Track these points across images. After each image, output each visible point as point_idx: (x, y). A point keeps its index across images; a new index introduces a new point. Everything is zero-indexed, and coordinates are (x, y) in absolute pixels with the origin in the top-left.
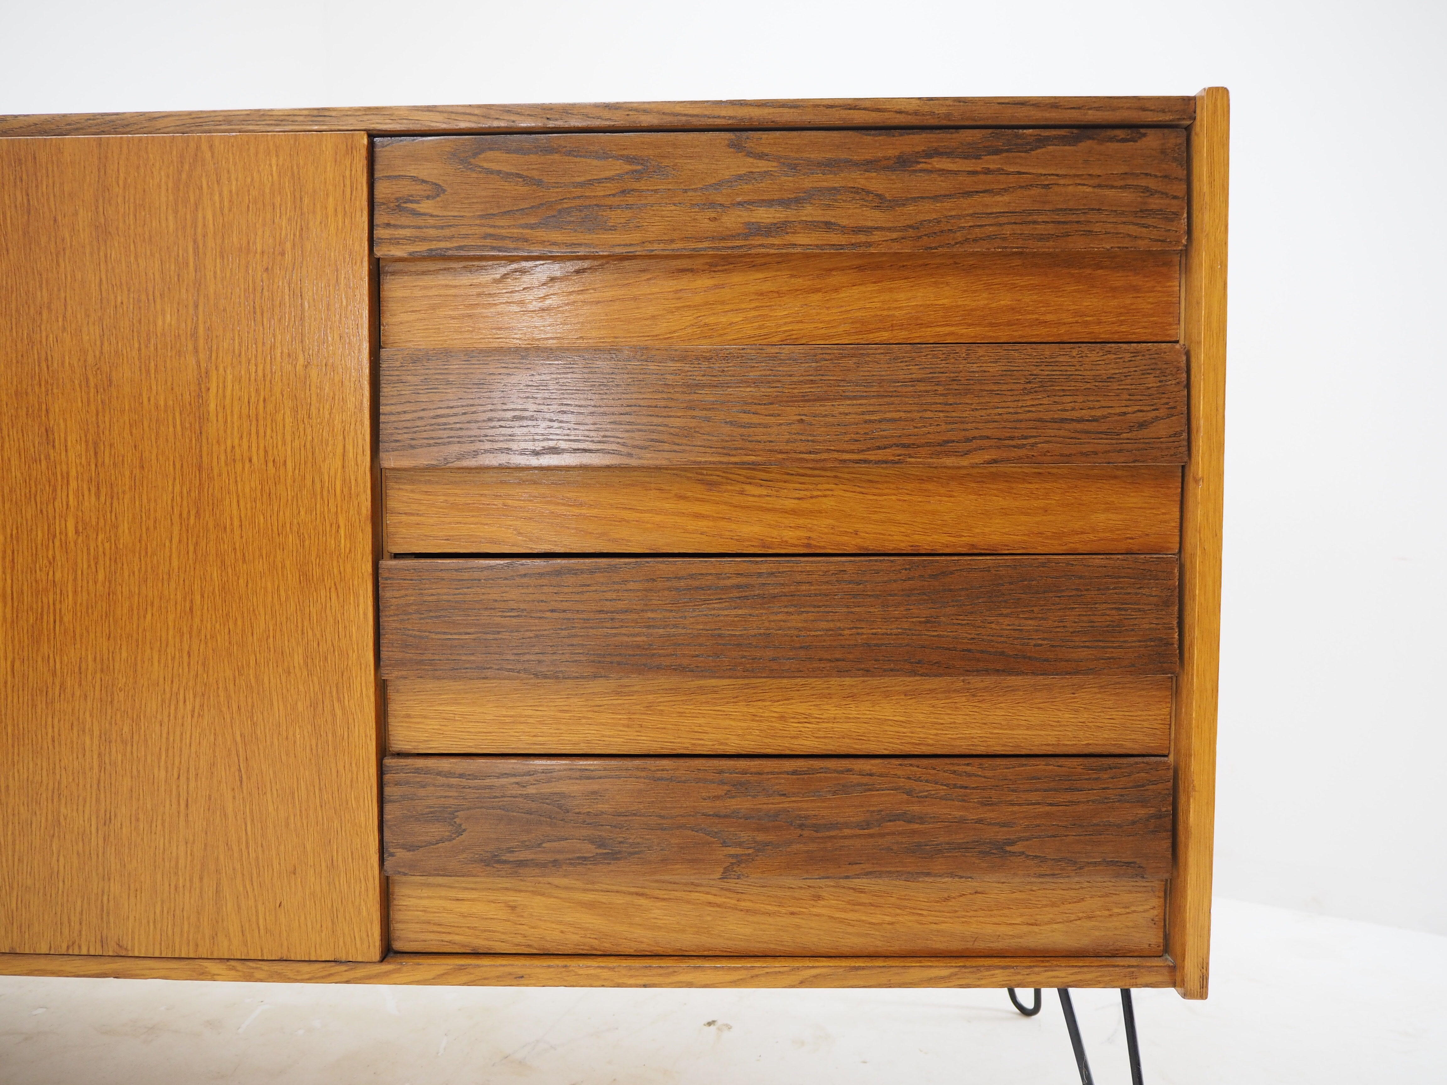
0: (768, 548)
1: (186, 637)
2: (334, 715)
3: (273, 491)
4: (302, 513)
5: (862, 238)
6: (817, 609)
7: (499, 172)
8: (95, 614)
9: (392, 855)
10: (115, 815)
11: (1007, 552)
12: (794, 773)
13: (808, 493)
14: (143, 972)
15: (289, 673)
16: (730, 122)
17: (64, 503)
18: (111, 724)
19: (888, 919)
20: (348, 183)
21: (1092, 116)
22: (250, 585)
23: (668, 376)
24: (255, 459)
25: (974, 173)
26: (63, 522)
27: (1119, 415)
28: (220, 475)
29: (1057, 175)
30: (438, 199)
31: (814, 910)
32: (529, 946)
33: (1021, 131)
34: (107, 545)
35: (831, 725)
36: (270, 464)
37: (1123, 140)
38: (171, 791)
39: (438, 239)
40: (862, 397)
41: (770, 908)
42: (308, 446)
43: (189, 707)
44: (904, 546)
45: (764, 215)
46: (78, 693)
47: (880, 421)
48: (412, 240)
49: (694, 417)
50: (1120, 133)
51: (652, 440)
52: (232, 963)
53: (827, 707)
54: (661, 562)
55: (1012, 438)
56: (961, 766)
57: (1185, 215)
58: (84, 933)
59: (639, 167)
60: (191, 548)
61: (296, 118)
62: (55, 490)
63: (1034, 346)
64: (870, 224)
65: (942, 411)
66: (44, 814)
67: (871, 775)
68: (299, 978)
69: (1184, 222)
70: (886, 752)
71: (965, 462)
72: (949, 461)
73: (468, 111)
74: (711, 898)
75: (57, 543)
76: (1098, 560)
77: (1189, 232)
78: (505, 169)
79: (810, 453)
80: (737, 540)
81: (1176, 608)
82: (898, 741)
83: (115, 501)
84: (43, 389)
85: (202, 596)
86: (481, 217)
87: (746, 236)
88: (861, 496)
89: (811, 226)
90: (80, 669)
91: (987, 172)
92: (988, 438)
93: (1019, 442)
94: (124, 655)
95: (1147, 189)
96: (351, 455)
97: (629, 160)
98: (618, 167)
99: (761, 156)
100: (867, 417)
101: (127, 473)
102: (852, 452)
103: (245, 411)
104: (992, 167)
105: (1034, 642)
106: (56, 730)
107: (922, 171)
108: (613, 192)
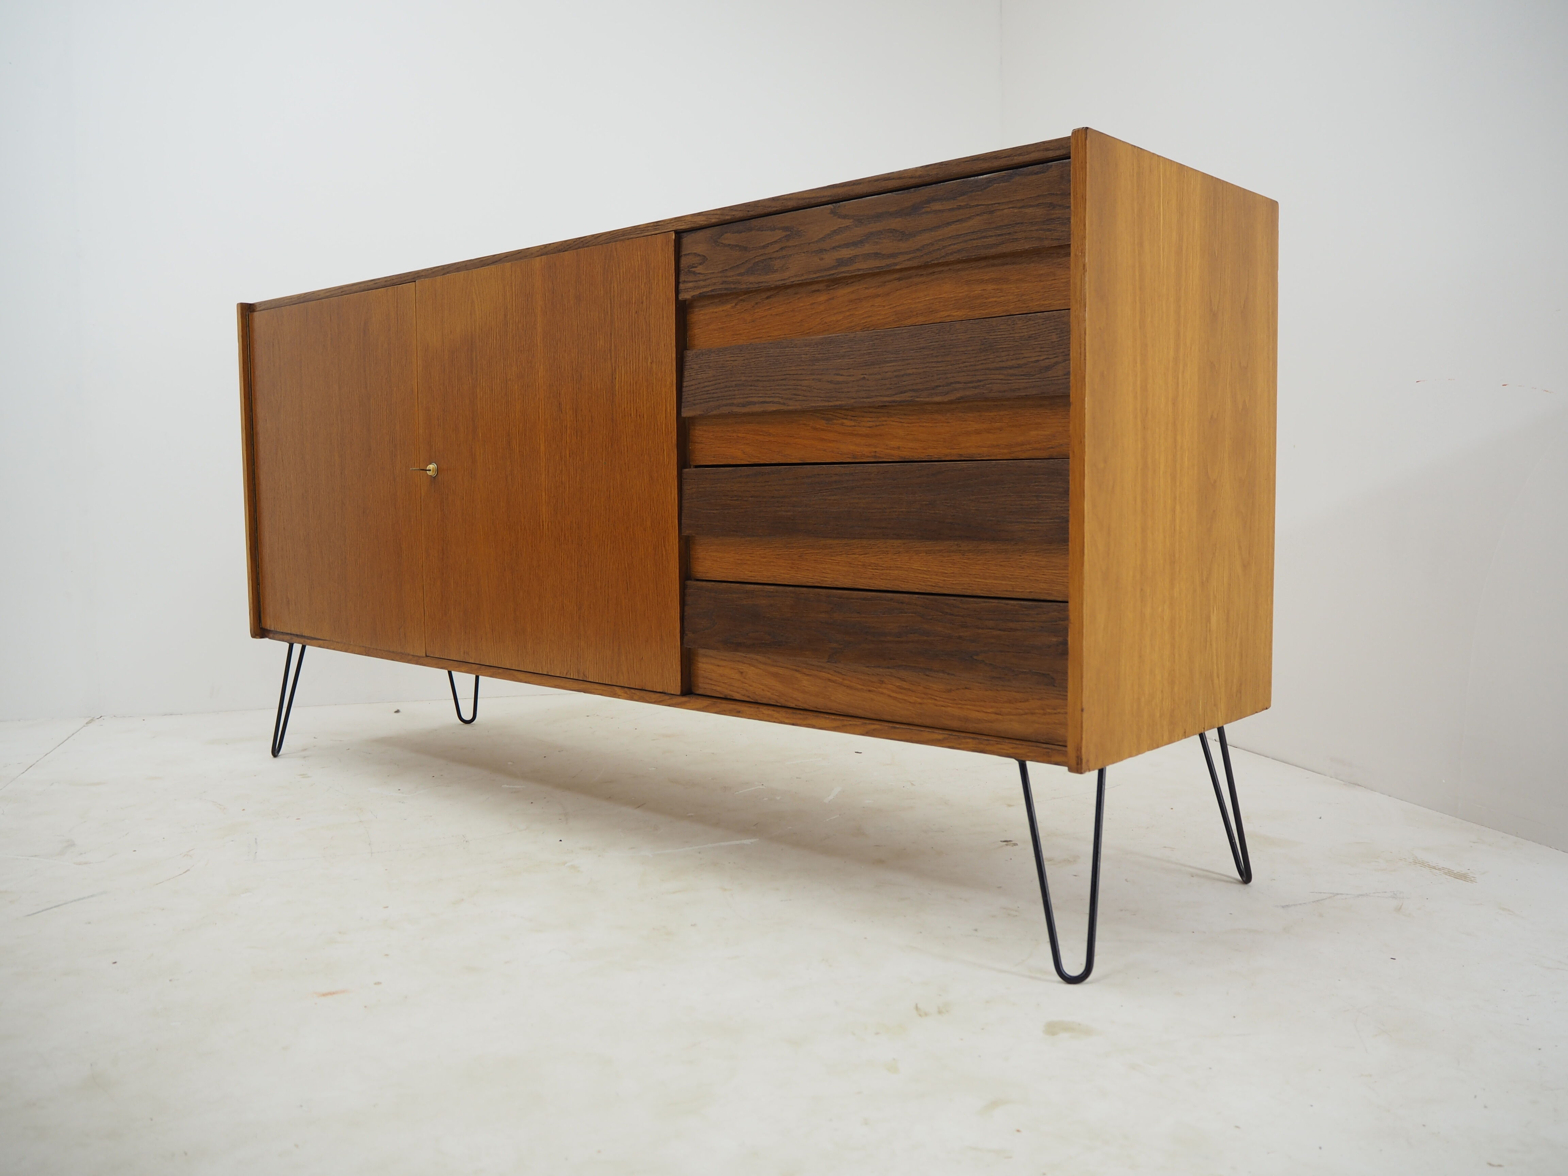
2: (662, 555)
3: (639, 432)
4: (650, 443)
5: (893, 260)
6: (874, 496)
7: (729, 245)
11: (979, 459)
13: (874, 424)
15: (646, 531)
16: (829, 199)
19: (919, 700)
20: (667, 261)
23: (803, 356)
24: (632, 415)
25: (952, 209)
27: (1034, 362)
28: (620, 424)
29: (999, 203)
30: (704, 264)
32: (749, 697)
34: (580, 462)
35: (888, 571)
36: (638, 417)
37: (1037, 172)
39: (705, 287)
40: (894, 361)
41: (858, 686)
42: (652, 406)
43: (609, 548)
45: (846, 253)
47: (903, 376)
48: (695, 288)
49: (813, 380)
52: (626, 689)
53: (886, 559)
54: (801, 468)
58: (571, 667)
59: (789, 233)
60: (610, 463)
61: (648, 228)
64: (897, 251)
65: (935, 367)
67: (902, 603)
68: (650, 701)
70: (917, 591)
72: (939, 399)
73: (715, 212)
74: (830, 676)
78: (732, 243)
79: (870, 398)
80: (841, 454)
82: (924, 584)
85: (614, 489)
86: (721, 272)
87: (835, 267)
88: (900, 424)
89: (867, 257)
91: (960, 207)
95: (1051, 204)
97: (785, 229)
98: (780, 234)
99: (845, 216)
100: (897, 373)
101: (587, 425)
102: (887, 396)
103: (629, 389)
104: (962, 204)
105: (988, 519)
107: (924, 213)
108: (777, 249)
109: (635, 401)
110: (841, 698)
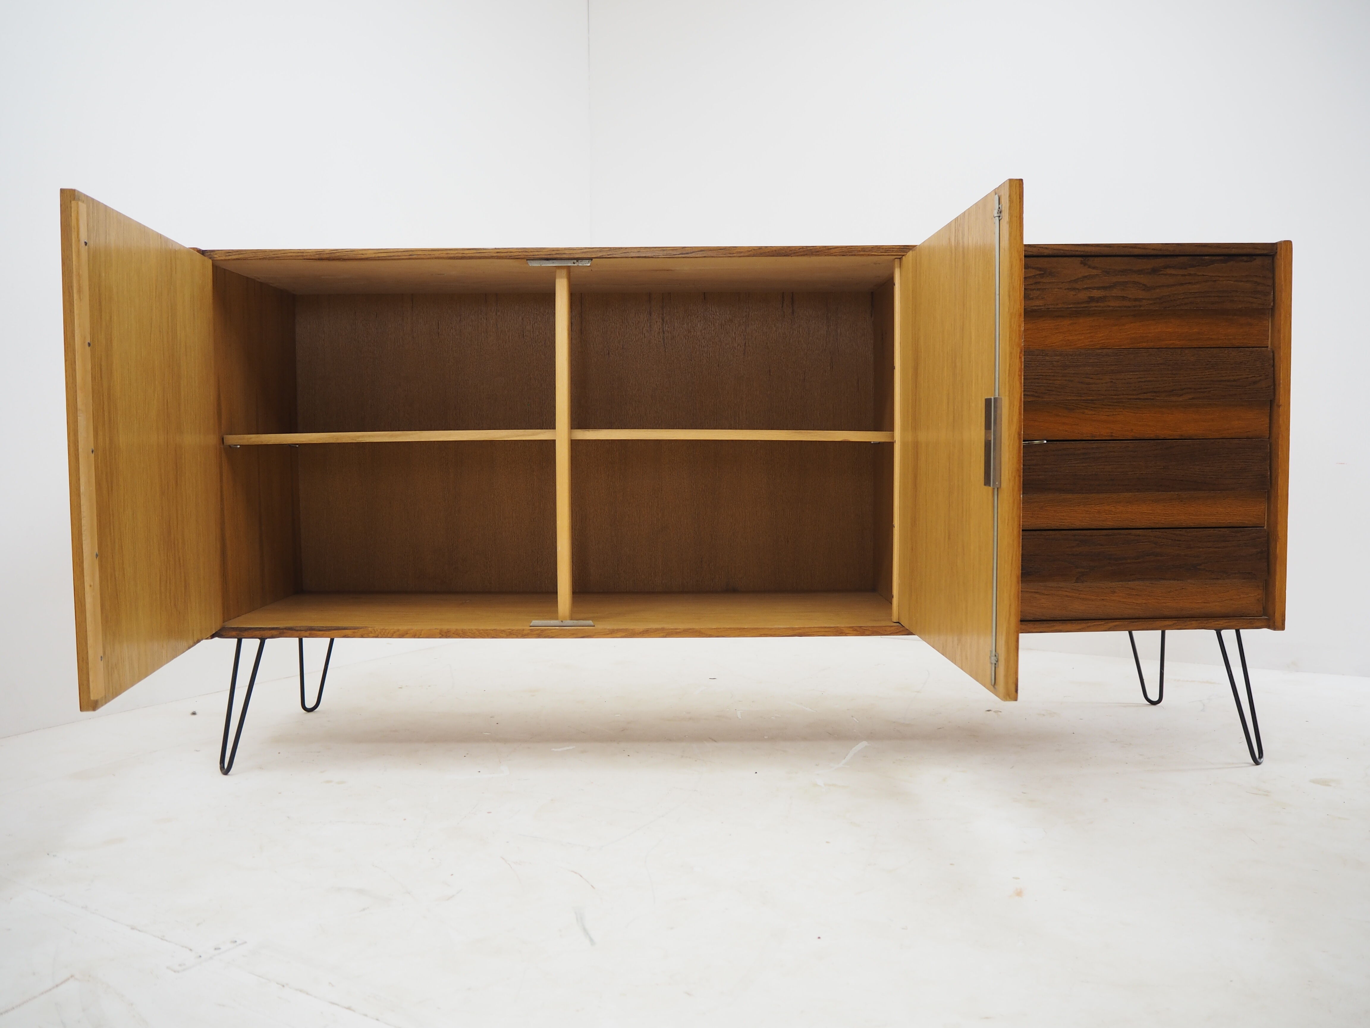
0: (1094, 437)
5: (1137, 303)
6: (1117, 463)
11: (1196, 438)
12: (1107, 535)
13: (1112, 413)
14: (814, 633)
16: (1082, 253)
19: (1144, 601)
21: (1234, 251)
23: (1055, 363)
25: (1185, 275)
27: (1245, 378)
29: (1219, 276)
33: (1203, 257)
35: (1120, 515)
37: (1247, 261)
40: (1137, 371)
41: (1093, 597)
44: (1152, 436)
45: (1096, 293)
47: (1145, 382)
49: (1066, 380)
50: (1245, 258)
51: (1048, 390)
53: (1118, 507)
54: (1051, 444)
55: (1200, 389)
56: (1178, 532)
57: (1272, 293)
59: (1043, 272)
61: (893, 249)
63: (1209, 349)
64: (1141, 297)
65: (1171, 377)
67: (1139, 536)
69: (1272, 296)
70: (1143, 527)
71: (1181, 399)
72: (1174, 399)
74: (1068, 594)
76: (1236, 441)
77: (1274, 301)
79: (1115, 395)
80: (1081, 434)
81: (1269, 461)
82: (1149, 522)
87: (1088, 302)
88: (1135, 414)
89: (1117, 298)
91: (1190, 275)
92: (1190, 388)
93: (1203, 390)
95: (1256, 282)
97: (1040, 269)
99: (1094, 268)
100: (1140, 380)
102: (1133, 395)
104: (1192, 272)
105: (1209, 476)
107: (1162, 274)
110: (1078, 608)
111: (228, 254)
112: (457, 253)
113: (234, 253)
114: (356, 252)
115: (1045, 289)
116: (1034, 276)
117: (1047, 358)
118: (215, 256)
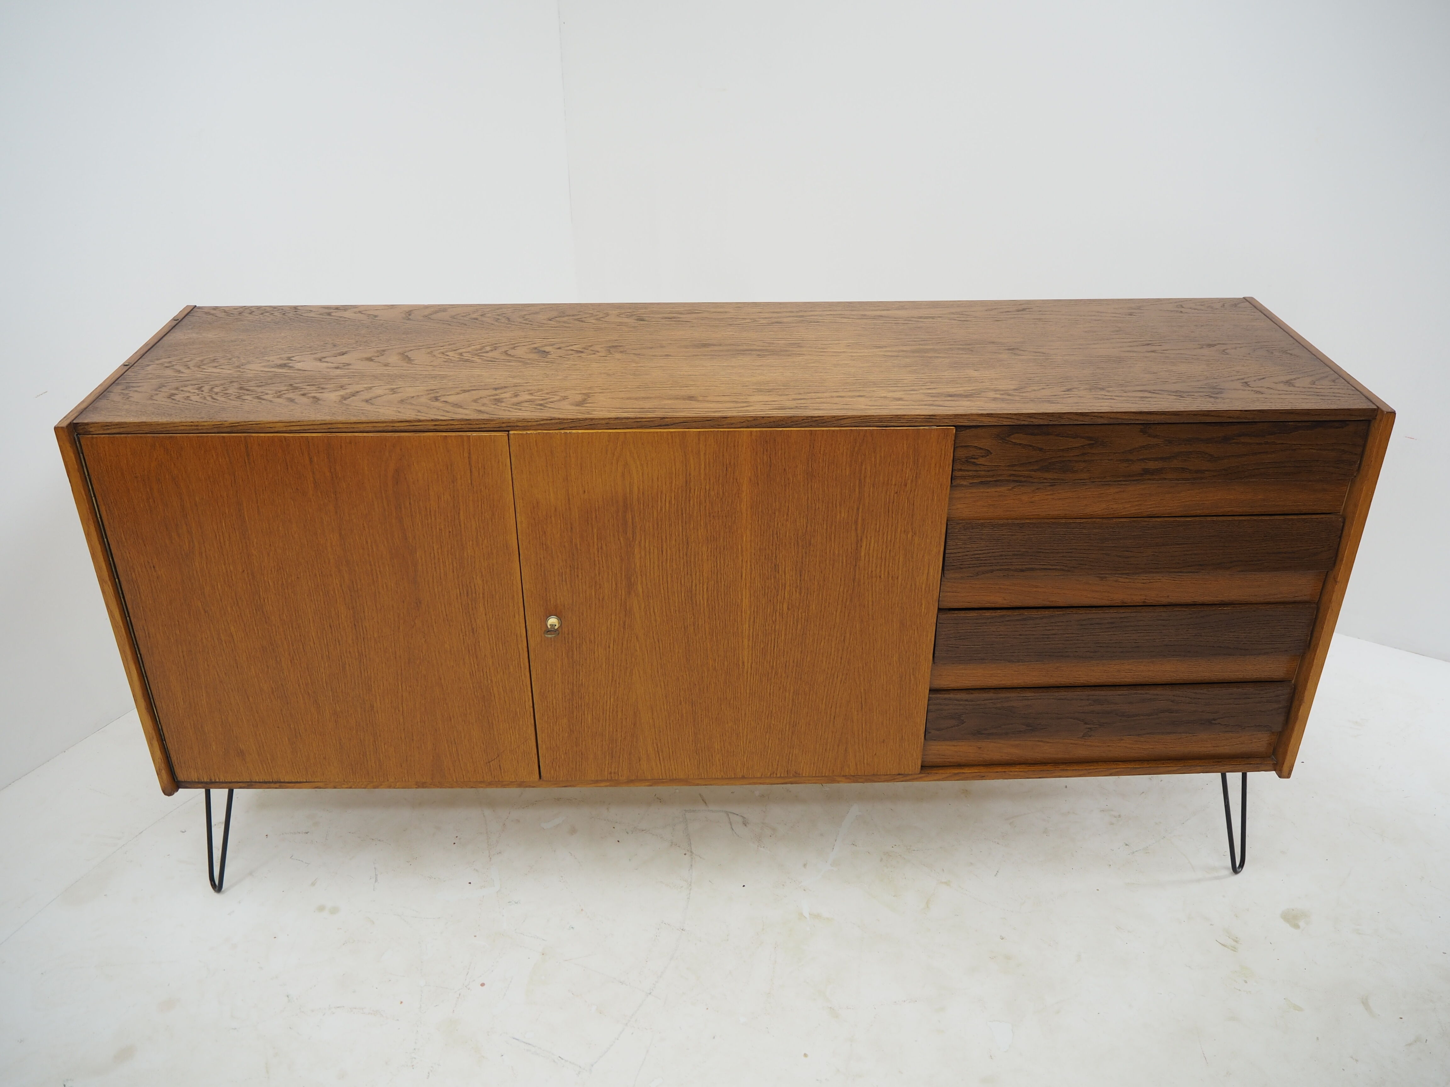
1: (840, 651)
2: (910, 681)
3: (890, 590)
4: (904, 598)
7: (1020, 444)
8: (795, 643)
9: (930, 733)
10: (799, 723)
13: (1149, 581)
14: (806, 782)
15: (890, 664)
16: (1143, 421)
17: (783, 597)
18: (799, 687)
20: (943, 452)
21: (1324, 417)
22: (875, 629)
24: (882, 577)
25: (1261, 444)
26: (781, 605)
27: (1305, 549)
28: (864, 583)
29: (1300, 444)
30: (988, 457)
31: (1119, 745)
34: (804, 614)
36: (890, 578)
37: (1337, 428)
38: (827, 713)
40: (1184, 544)
42: (910, 570)
44: (1189, 601)
45: (1152, 465)
46: (784, 675)
47: (1191, 554)
48: (973, 477)
50: (1336, 424)
52: (849, 777)
53: (1140, 666)
55: (1252, 561)
57: (1359, 463)
58: (779, 769)
59: (1093, 442)
60: (846, 615)
62: (778, 591)
64: (1205, 469)
66: (763, 724)
69: (1357, 466)
74: (1072, 741)
75: (778, 614)
77: (1359, 471)
78: (1024, 443)
79: (1156, 569)
81: (1312, 626)
83: (809, 595)
84: (774, 547)
85: (850, 634)
86: (1009, 466)
87: (1142, 475)
88: (1173, 582)
89: (1176, 471)
90: (786, 665)
91: (1267, 443)
92: (1241, 560)
93: (1256, 563)
94: (808, 659)
95: (1343, 451)
96: (932, 574)
97: (1090, 438)
98: (1082, 442)
99: (1156, 436)
100: (1186, 553)
101: (816, 583)
103: (879, 556)
104: (1269, 441)
105: (1243, 643)
106: (772, 690)
107: (1235, 443)
108: (1078, 454)
109: (887, 565)
111: (106, 428)
112: (386, 426)
113: (113, 427)
114: (263, 425)
115: (1093, 460)
116: (1082, 446)
117: (1084, 531)
118: (91, 430)
